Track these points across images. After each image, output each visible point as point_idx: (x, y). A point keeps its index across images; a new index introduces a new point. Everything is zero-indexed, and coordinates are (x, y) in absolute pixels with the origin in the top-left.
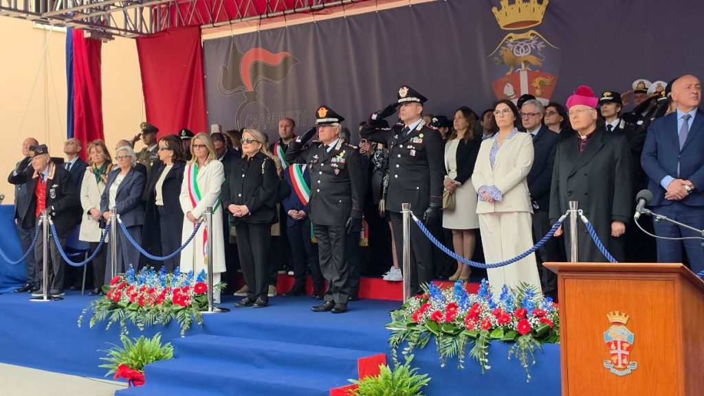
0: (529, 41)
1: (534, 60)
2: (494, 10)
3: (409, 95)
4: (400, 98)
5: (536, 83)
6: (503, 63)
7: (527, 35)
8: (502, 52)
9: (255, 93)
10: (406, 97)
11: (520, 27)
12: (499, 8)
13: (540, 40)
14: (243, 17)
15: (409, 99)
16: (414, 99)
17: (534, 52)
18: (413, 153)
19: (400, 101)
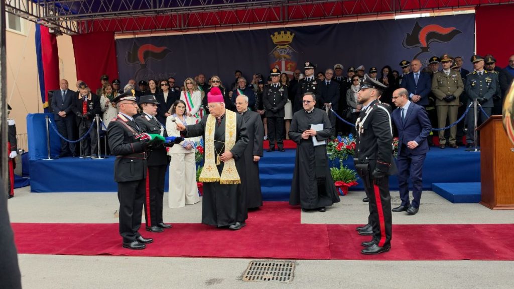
0: (286, 49)
1: (287, 56)
2: (272, 36)
3: (310, 65)
4: (306, 66)
5: (289, 66)
6: (275, 57)
7: (286, 47)
8: (274, 53)
9: (146, 64)
10: (308, 66)
11: (282, 43)
12: (274, 35)
13: (290, 49)
14: (141, 30)
15: (310, 67)
16: (311, 67)
17: (288, 54)
18: (314, 88)
19: (306, 68)
